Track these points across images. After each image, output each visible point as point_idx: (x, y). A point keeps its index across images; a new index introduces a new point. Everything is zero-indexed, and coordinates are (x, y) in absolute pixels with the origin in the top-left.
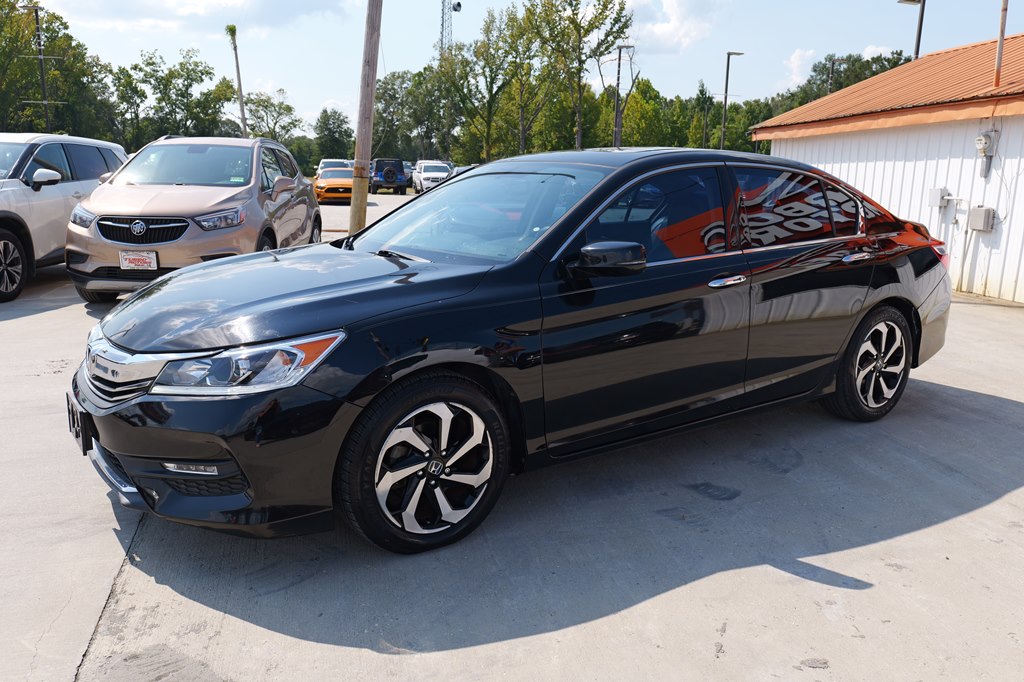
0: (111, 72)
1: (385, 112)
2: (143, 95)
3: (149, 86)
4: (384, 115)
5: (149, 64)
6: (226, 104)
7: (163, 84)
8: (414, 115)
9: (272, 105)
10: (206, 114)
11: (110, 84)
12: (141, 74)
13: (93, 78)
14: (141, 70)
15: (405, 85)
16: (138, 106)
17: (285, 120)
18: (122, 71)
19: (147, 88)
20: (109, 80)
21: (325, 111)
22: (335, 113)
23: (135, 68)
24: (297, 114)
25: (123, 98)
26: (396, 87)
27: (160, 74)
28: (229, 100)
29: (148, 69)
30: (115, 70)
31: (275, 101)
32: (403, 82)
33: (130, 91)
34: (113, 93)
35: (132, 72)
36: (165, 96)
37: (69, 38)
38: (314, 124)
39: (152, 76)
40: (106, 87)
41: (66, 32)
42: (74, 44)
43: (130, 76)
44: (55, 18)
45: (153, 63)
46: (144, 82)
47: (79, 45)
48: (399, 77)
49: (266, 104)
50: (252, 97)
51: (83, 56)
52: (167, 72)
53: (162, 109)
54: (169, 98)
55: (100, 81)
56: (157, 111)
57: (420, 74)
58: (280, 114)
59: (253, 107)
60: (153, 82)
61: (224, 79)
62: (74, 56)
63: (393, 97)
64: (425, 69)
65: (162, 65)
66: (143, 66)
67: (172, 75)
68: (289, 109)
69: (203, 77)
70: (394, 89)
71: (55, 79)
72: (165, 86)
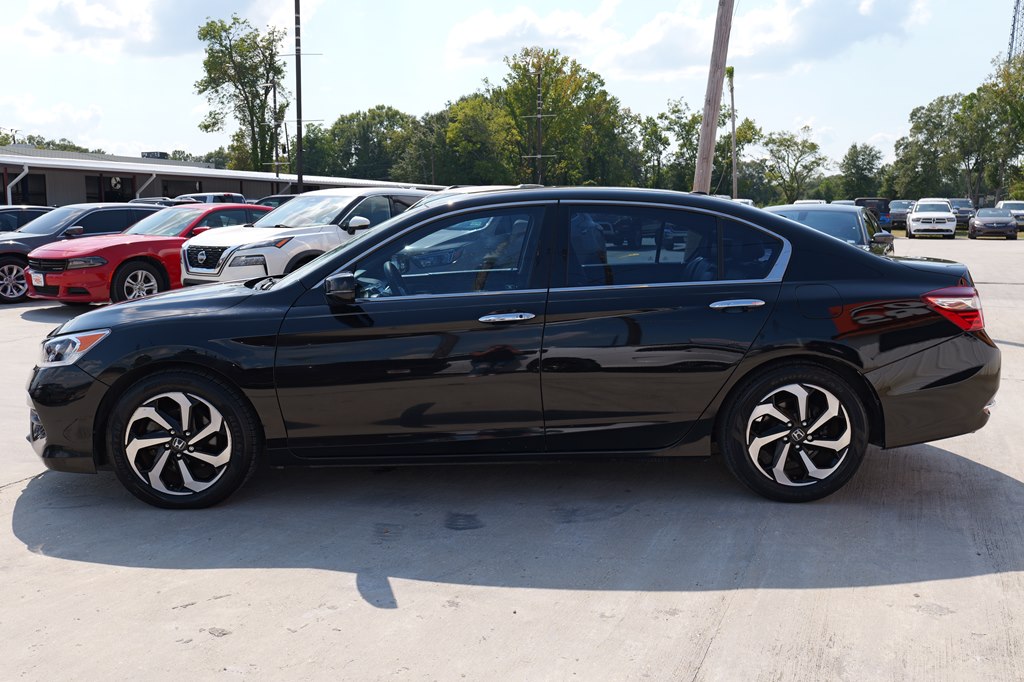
0: (640, 122)
1: (926, 143)
2: (666, 143)
3: (673, 133)
4: (926, 147)
5: (674, 112)
6: (746, 146)
7: (686, 130)
8: (961, 146)
9: (796, 144)
10: (724, 158)
11: (638, 134)
12: (667, 122)
13: (624, 128)
14: (666, 118)
15: (955, 111)
16: (661, 153)
17: (808, 159)
18: (650, 120)
19: (671, 136)
20: (637, 130)
21: (854, 147)
22: (866, 147)
23: (662, 116)
24: (822, 152)
25: (647, 146)
26: (943, 114)
27: (684, 120)
28: (749, 142)
29: (673, 117)
30: (644, 120)
31: (799, 140)
32: (953, 107)
33: (655, 139)
34: (640, 142)
35: (658, 121)
36: (687, 143)
37: (604, 93)
38: (841, 161)
39: (676, 124)
40: (634, 137)
41: (603, 88)
42: (608, 98)
43: (655, 125)
44: (594, 76)
45: (679, 111)
46: (669, 129)
47: (613, 99)
48: (948, 101)
49: (786, 143)
50: (774, 137)
51: (615, 108)
52: (690, 118)
53: (682, 154)
54: (691, 143)
55: (629, 132)
56: (678, 157)
57: (973, 96)
58: (803, 153)
59: (775, 148)
60: (676, 129)
61: (747, 120)
62: (607, 110)
63: (938, 126)
64: (979, 90)
65: (687, 112)
66: (668, 114)
67: (695, 120)
68: (813, 147)
69: (726, 120)
70: (940, 117)
71: (588, 133)
72: (688, 132)
